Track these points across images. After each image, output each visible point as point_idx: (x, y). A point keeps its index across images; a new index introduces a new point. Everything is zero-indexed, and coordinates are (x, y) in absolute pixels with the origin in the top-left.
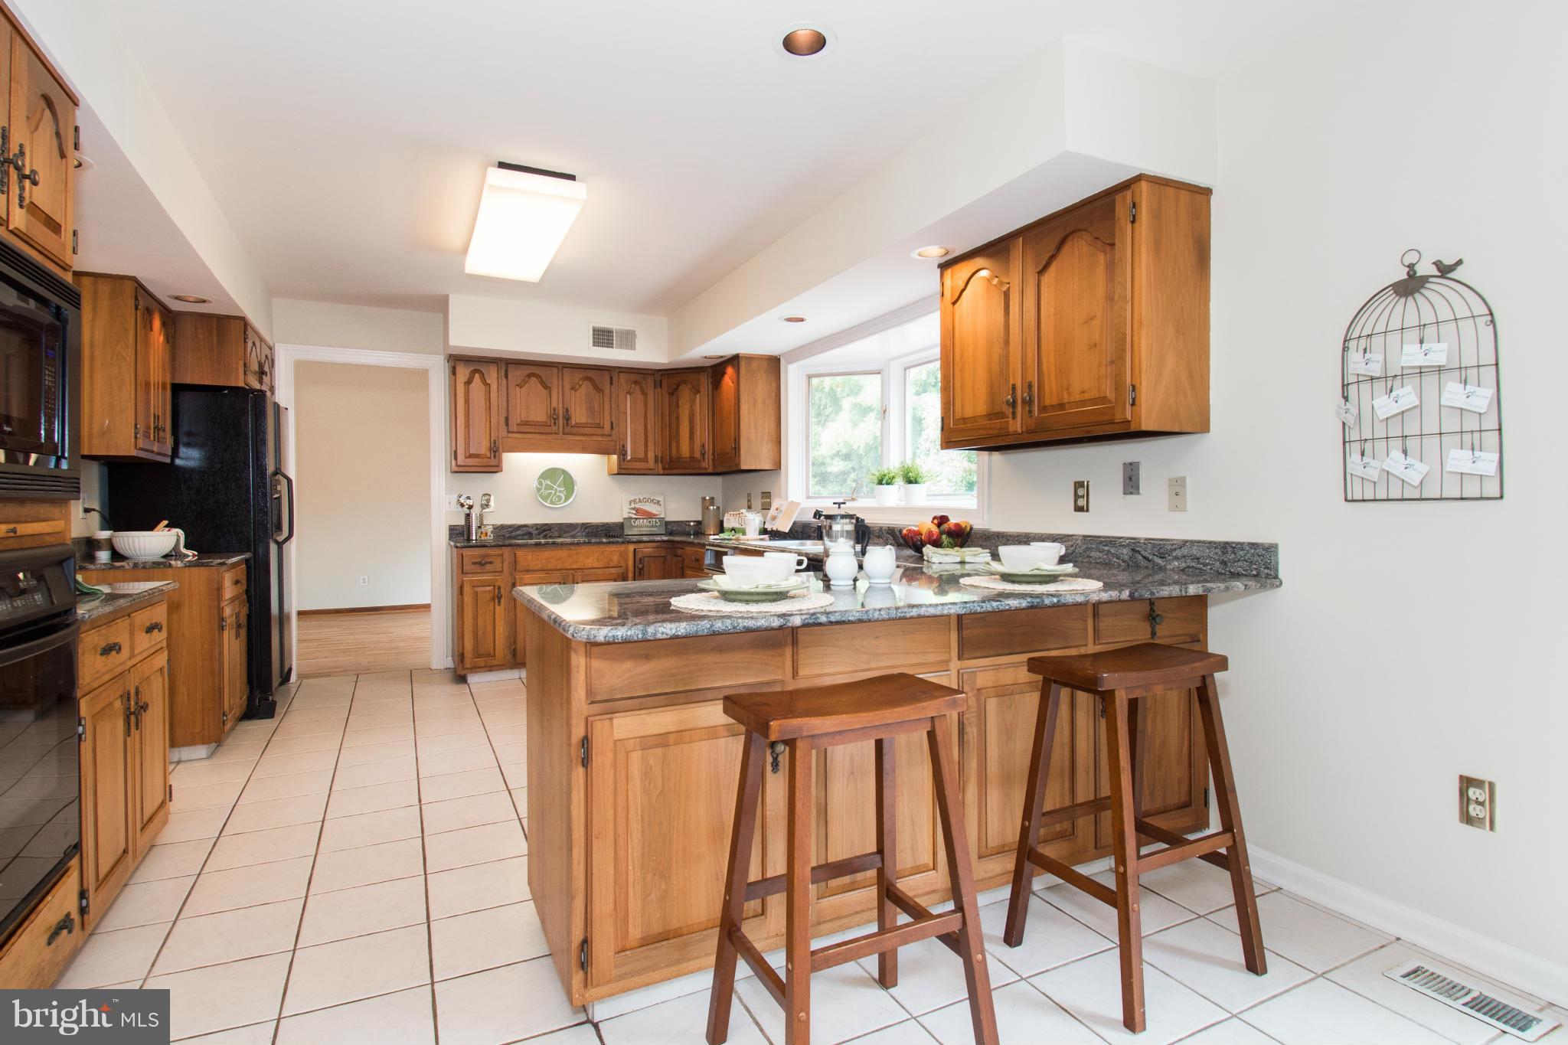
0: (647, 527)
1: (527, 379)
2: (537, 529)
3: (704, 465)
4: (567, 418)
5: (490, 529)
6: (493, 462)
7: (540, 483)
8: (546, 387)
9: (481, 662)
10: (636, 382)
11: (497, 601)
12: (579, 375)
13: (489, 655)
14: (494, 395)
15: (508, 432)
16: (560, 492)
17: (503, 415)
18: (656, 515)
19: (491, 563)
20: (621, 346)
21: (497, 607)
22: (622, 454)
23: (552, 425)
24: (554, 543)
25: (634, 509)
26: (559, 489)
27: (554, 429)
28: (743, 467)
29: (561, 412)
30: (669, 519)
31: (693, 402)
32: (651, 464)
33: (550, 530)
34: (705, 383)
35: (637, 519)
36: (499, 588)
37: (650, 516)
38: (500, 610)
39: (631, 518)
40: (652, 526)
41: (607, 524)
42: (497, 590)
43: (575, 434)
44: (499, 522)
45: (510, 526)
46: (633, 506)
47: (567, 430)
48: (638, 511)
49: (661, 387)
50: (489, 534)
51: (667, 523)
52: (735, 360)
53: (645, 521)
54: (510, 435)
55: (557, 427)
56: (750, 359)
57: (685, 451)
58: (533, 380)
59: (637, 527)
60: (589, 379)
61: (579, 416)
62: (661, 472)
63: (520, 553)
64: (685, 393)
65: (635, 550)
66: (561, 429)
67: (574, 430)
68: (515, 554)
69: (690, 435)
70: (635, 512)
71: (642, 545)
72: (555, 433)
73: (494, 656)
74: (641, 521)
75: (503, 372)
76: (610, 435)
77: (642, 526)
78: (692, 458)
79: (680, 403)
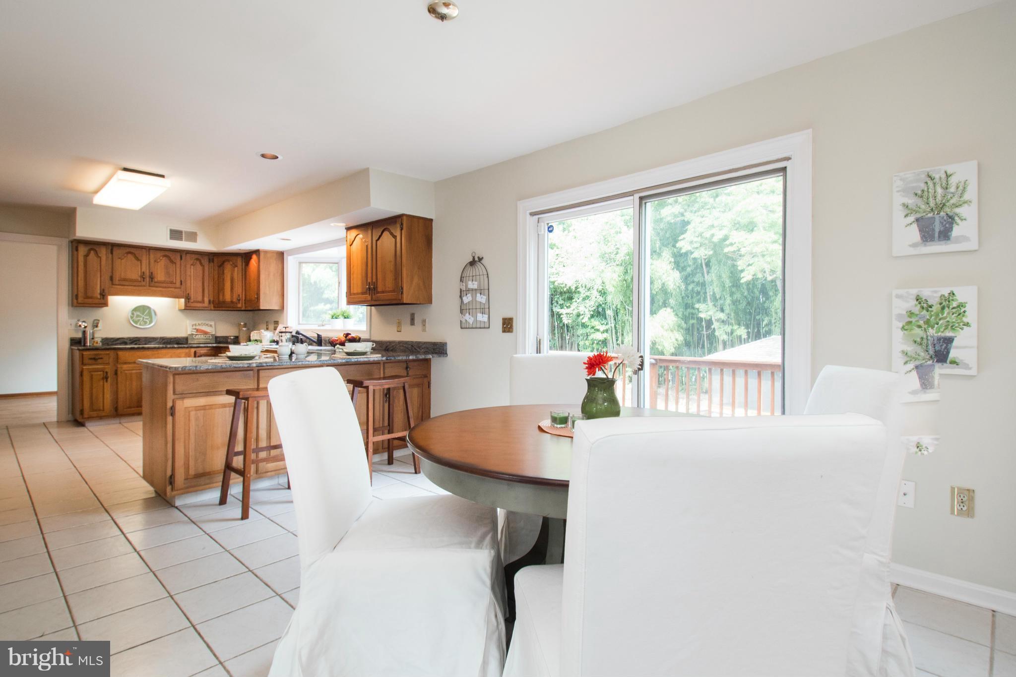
0: (204, 339)
1: (126, 255)
2: (130, 340)
3: (240, 305)
4: (152, 278)
5: (99, 340)
6: (102, 301)
7: (133, 314)
8: (137, 259)
9: (94, 414)
10: (197, 259)
11: (105, 380)
12: (159, 254)
13: (100, 410)
14: (103, 263)
15: (113, 284)
16: (146, 319)
17: (110, 274)
18: (210, 333)
19: (101, 358)
20: (186, 240)
21: (105, 382)
22: (188, 298)
23: (142, 281)
24: (143, 348)
25: (195, 329)
26: (145, 317)
27: (143, 283)
28: (262, 308)
29: (148, 274)
30: (217, 335)
31: (233, 271)
32: (206, 305)
33: (139, 341)
34: (239, 261)
35: (197, 335)
36: (107, 373)
37: (205, 333)
38: (108, 386)
39: (193, 334)
40: (207, 339)
41: (177, 337)
42: (105, 374)
43: (157, 287)
44: (105, 336)
45: (112, 339)
46: (194, 327)
47: (153, 284)
48: (197, 330)
49: (213, 262)
50: (99, 342)
51: (217, 337)
52: (257, 252)
53: (202, 336)
54: (114, 286)
55: (145, 283)
56: (266, 252)
57: (228, 297)
58: (129, 255)
59: (197, 339)
60: (165, 256)
61: (160, 276)
62: (212, 308)
63: (120, 353)
64: (228, 267)
65: (195, 352)
66: (148, 284)
67: (156, 284)
68: (117, 354)
69: (231, 290)
71: (200, 349)
72: (144, 286)
73: (103, 410)
74: (200, 336)
75: (109, 251)
76: (180, 288)
77: (201, 338)
78: (232, 302)
79: (225, 272)
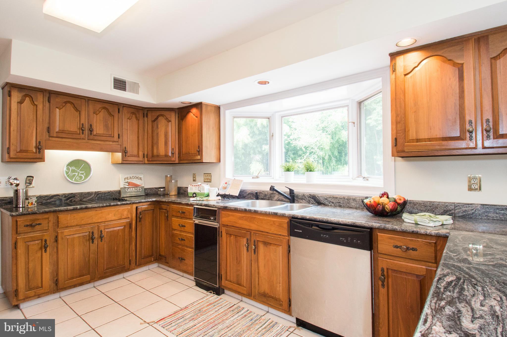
0: (135, 192)
1: (64, 104)
2: (65, 197)
3: (173, 159)
4: (91, 130)
5: (34, 200)
6: (38, 155)
7: (68, 169)
8: (77, 110)
9: (32, 293)
10: (133, 113)
11: (44, 250)
12: (99, 106)
13: (38, 288)
14: (40, 112)
15: (50, 136)
16: (81, 174)
17: (46, 126)
18: (140, 185)
19: (39, 224)
20: (130, 91)
21: (44, 254)
22: (125, 152)
23: (81, 133)
24: (86, 208)
25: (127, 182)
26: (81, 172)
27: (82, 136)
28: (204, 161)
29: (87, 126)
30: (146, 187)
31: (167, 126)
32: (141, 158)
33: (74, 197)
34: (174, 118)
35: (129, 188)
36: (46, 241)
37: (136, 186)
38: (46, 256)
39: (126, 188)
40: (137, 192)
41: (111, 191)
42: (44, 243)
43: (95, 140)
44: (38, 194)
45: (46, 196)
46: (126, 181)
47: (91, 137)
48: (129, 183)
49: (147, 117)
50: (34, 203)
51: (145, 189)
52: (199, 105)
53: (133, 189)
54: (50, 138)
55: (84, 135)
56: (207, 105)
57: (162, 152)
58: (68, 105)
59: (129, 192)
60: (104, 108)
61: (99, 129)
62: (146, 162)
63: (62, 216)
64: (162, 122)
65: (137, 207)
66: (87, 137)
67: (96, 138)
68: (58, 217)
69: (165, 144)
70: (127, 184)
71: (141, 204)
72: (83, 139)
73: (42, 287)
74: (131, 189)
75: (47, 99)
76: (118, 142)
77: (132, 191)
78: (166, 156)
79: (159, 126)
